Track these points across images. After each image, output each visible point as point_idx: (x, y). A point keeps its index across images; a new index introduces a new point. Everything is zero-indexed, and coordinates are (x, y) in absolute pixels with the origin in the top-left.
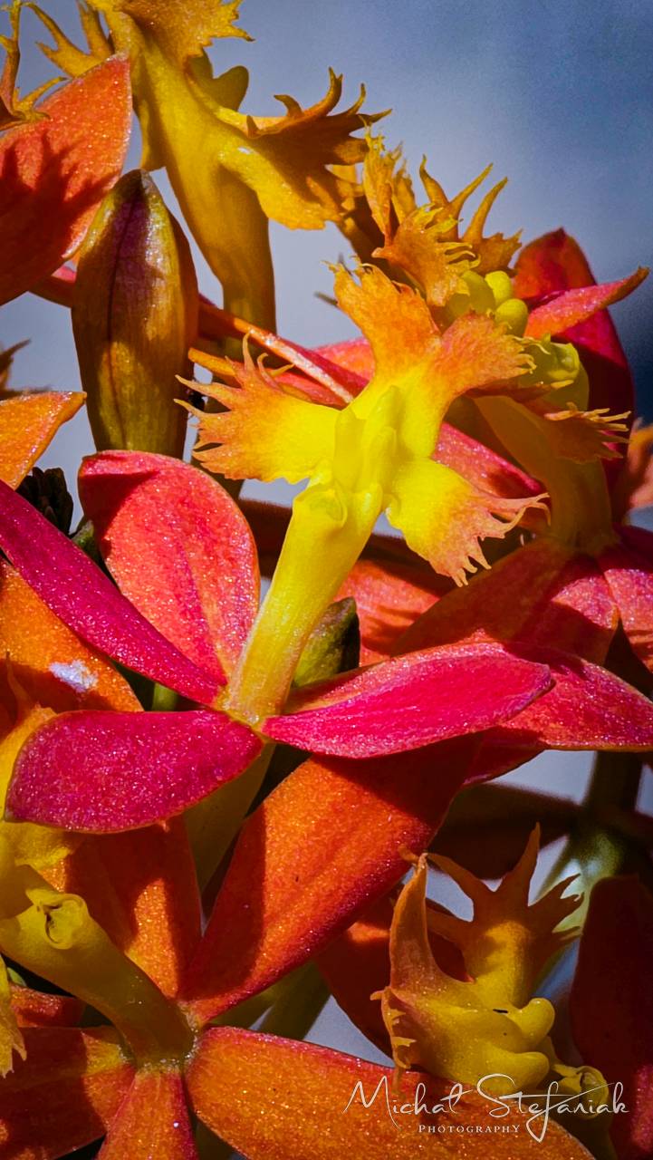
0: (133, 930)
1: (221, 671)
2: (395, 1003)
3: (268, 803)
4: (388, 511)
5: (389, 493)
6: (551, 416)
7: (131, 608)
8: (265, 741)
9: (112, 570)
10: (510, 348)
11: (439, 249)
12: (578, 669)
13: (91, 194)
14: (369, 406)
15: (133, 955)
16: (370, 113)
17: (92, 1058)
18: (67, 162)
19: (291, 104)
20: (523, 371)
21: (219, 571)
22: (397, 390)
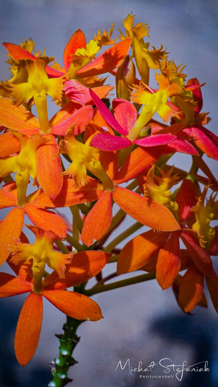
0: (108, 168)
1: (128, 132)
2: (146, 186)
3: (132, 153)
4: (157, 111)
5: (158, 108)
6: (185, 100)
7: (116, 121)
8: (133, 143)
9: (114, 115)
10: (180, 88)
11: (172, 71)
12: (184, 141)
13: (121, 58)
14: (157, 95)
15: (107, 173)
16: (167, 52)
17: (98, 187)
18: (118, 53)
19: (154, 48)
20: (181, 92)
21: (131, 118)
22: (162, 92)
